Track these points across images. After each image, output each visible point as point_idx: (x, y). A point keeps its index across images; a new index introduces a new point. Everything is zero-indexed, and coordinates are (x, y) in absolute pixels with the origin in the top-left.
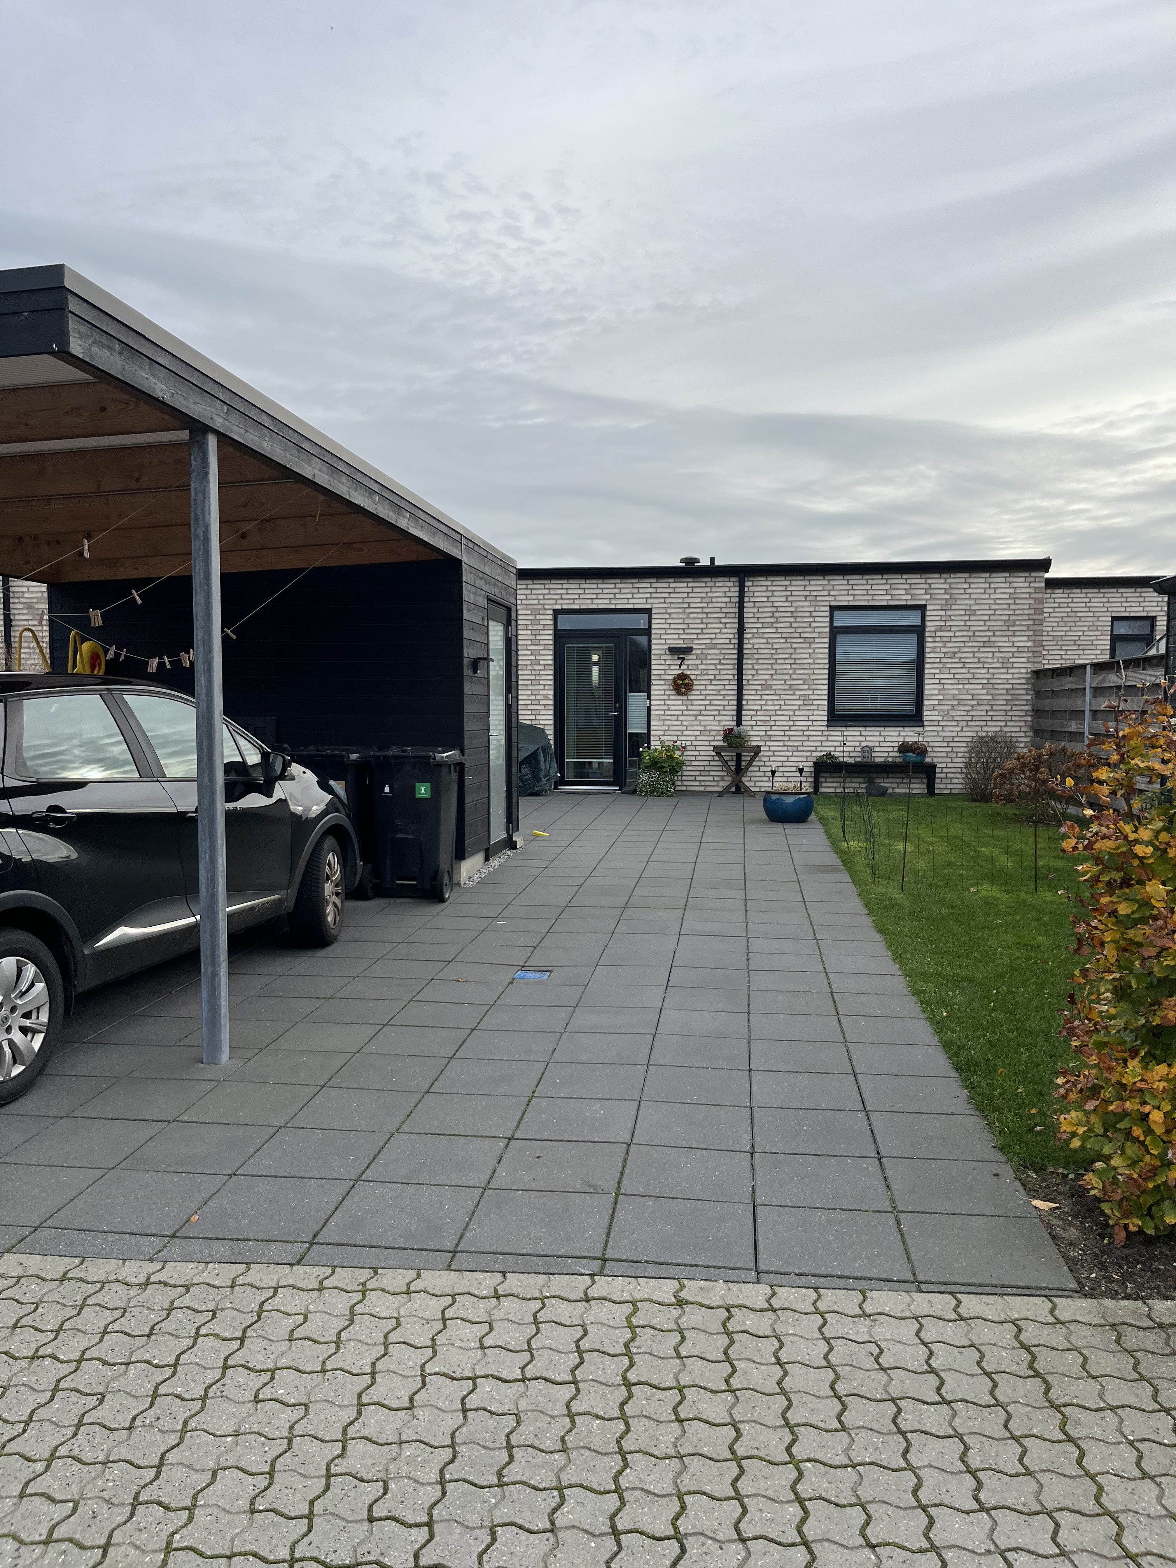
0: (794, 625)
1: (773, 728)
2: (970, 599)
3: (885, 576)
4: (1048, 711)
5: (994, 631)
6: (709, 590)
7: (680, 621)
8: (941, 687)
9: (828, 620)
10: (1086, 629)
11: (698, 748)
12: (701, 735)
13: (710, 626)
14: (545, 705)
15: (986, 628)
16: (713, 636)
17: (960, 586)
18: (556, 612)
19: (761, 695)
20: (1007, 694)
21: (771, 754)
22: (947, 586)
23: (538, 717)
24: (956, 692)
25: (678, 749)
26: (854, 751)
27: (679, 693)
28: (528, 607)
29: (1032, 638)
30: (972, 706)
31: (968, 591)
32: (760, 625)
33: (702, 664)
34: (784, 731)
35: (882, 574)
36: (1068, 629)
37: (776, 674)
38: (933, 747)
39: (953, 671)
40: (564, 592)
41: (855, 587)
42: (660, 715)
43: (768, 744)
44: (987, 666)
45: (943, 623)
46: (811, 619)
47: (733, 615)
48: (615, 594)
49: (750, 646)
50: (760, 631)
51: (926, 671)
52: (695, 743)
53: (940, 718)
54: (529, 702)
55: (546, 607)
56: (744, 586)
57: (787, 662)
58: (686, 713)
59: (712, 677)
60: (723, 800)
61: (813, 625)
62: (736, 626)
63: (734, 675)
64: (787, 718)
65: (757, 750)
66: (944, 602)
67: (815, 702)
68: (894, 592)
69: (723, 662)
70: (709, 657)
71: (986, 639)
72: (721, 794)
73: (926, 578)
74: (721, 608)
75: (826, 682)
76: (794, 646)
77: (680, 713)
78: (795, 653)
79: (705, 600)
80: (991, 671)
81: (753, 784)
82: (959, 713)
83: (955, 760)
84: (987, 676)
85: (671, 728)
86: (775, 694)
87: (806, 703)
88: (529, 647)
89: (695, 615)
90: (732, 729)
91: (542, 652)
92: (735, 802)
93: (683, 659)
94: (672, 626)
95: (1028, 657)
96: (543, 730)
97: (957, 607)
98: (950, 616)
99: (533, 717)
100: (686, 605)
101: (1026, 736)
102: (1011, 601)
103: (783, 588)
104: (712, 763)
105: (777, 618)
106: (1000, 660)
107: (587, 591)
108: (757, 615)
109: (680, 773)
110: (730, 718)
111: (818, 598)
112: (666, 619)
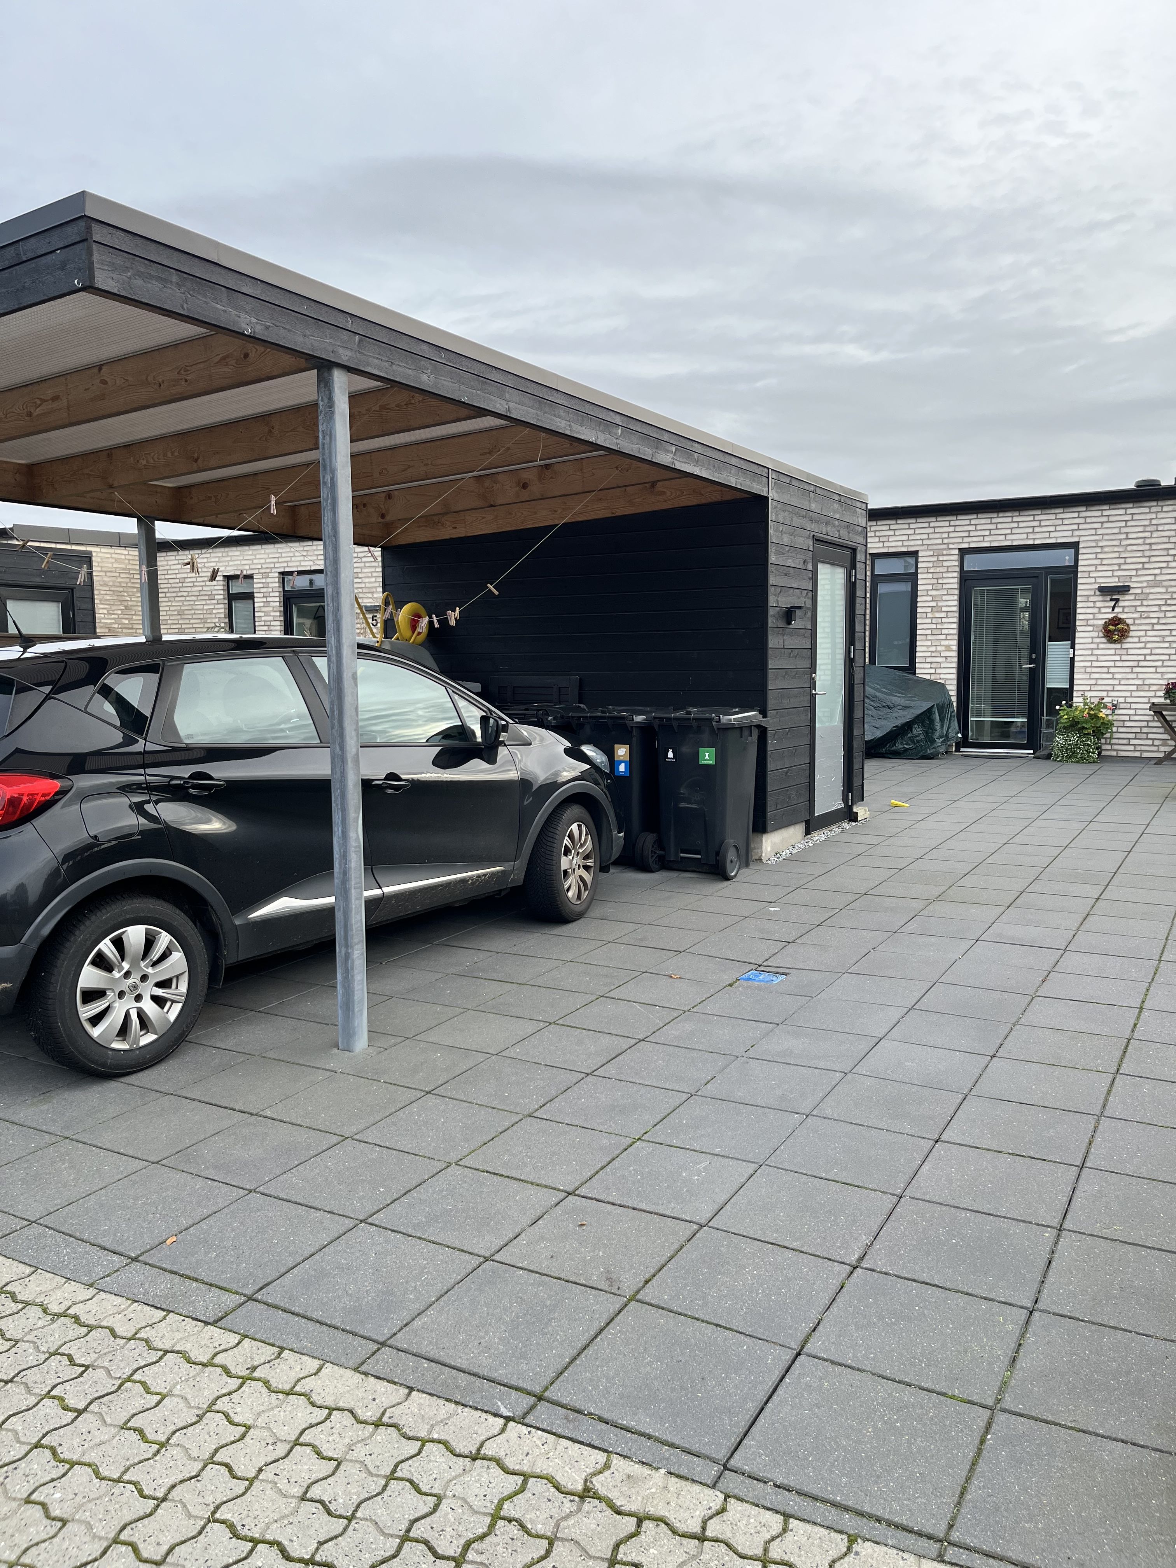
6: (1154, 516)
7: (1116, 555)
11: (1134, 706)
12: (1137, 691)
13: (1153, 559)
14: (946, 657)
16: (1157, 571)
18: (963, 552)
23: (938, 671)
25: (1106, 707)
27: (1111, 641)
28: (931, 547)
33: (1142, 605)
40: (973, 528)
42: (1085, 667)
48: (1034, 527)
52: (1129, 700)
54: (929, 654)
55: (951, 546)
58: (1118, 664)
59: (1155, 621)
60: (1159, 769)
69: (1169, 602)
70: (1151, 597)
72: (1159, 761)
74: (1169, 537)
77: (1111, 664)
79: (1148, 529)
85: (1100, 682)
88: (930, 593)
89: (1135, 548)
91: (944, 598)
92: (1172, 771)
93: (1117, 600)
94: (1105, 562)
96: (943, 685)
99: (933, 671)
100: (1123, 536)
104: (1151, 724)
107: (999, 526)
109: (1108, 735)
112: (1096, 553)
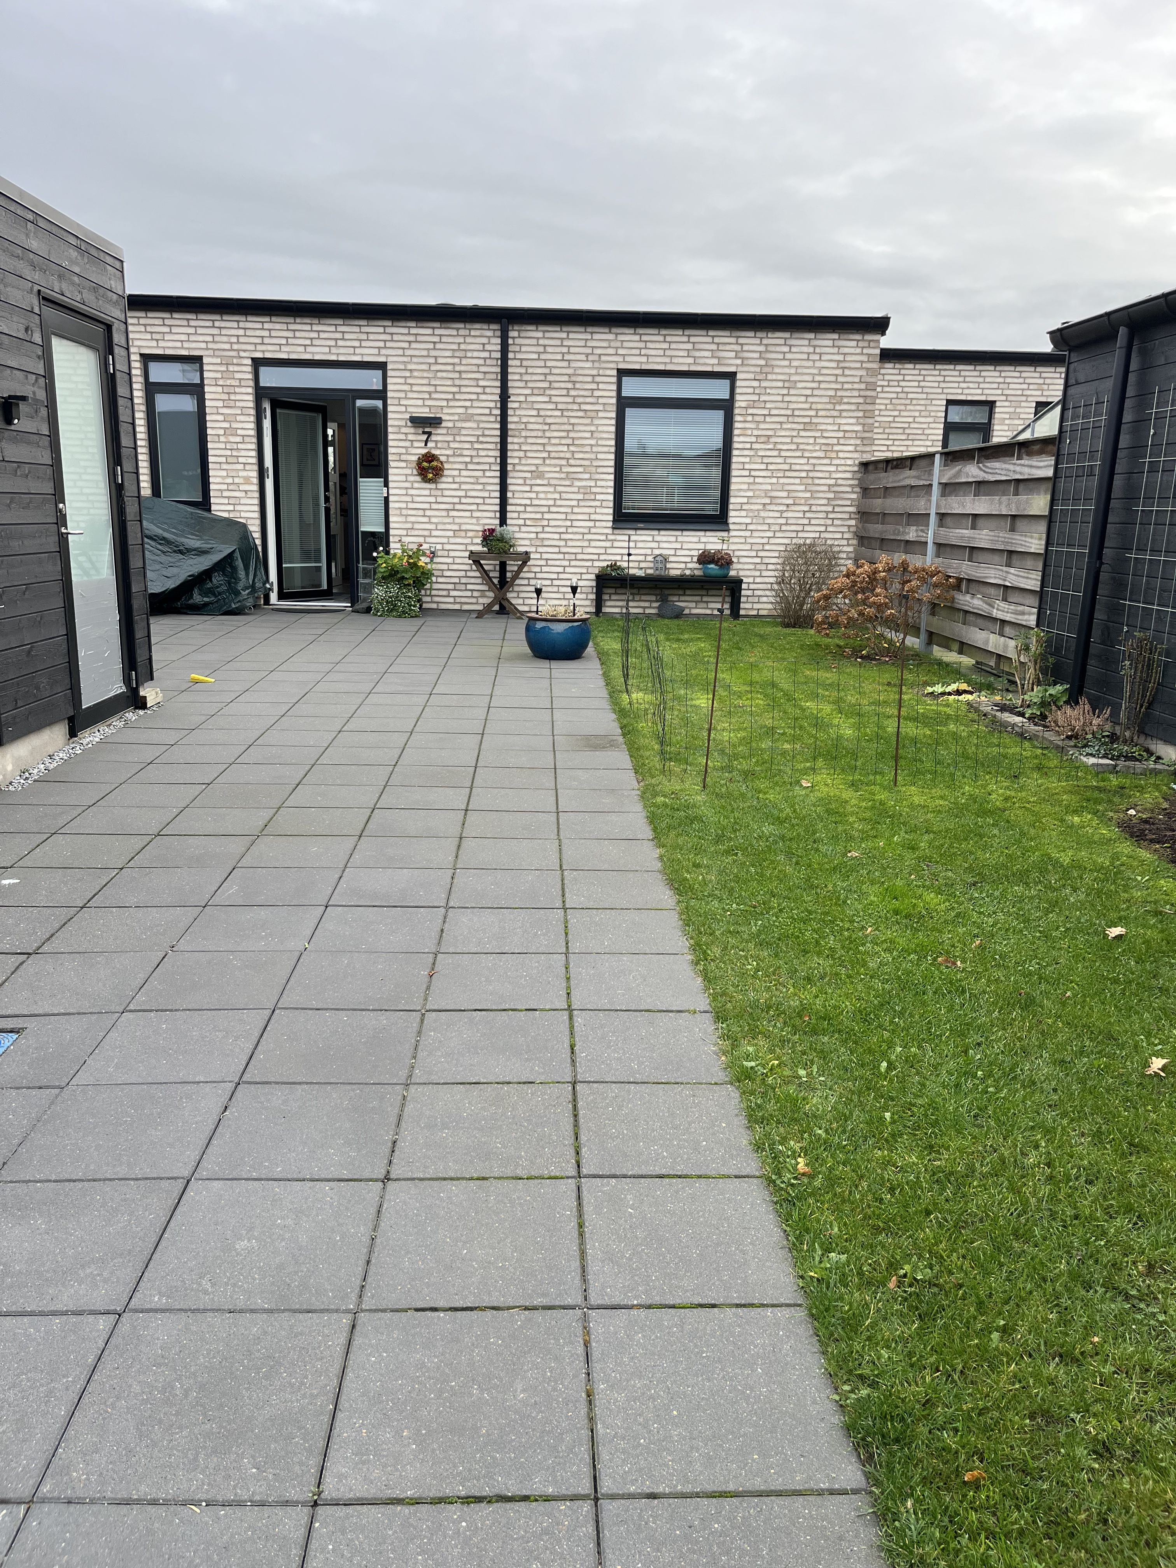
0: (572, 393)
1: (547, 529)
2: (790, 366)
3: (687, 332)
4: (878, 514)
5: (817, 410)
6: (462, 340)
7: (425, 381)
8: (751, 480)
9: (614, 387)
10: (917, 414)
11: (452, 554)
12: (454, 537)
13: (463, 389)
14: (246, 492)
15: (807, 406)
16: (468, 404)
17: (778, 349)
18: (257, 363)
19: (531, 485)
20: (829, 491)
21: (543, 563)
22: (762, 348)
23: (238, 508)
24: (769, 487)
25: (424, 554)
26: (645, 561)
27: (426, 480)
28: (217, 353)
29: (861, 421)
30: (788, 505)
31: (788, 356)
32: (528, 391)
33: (454, 441)
34: (560, 533)
35: (684, 329)
36: (896, 413)
37: (549, 458)
38: (738, 557)
39: (766, 460)
40: (266, 333)
41: (649, 345)
42: (401, 509)
43: (540, 549)
44: (807, 454)
45: (756, 398)
46: (594, 386)
47: (494, 376)
48: (336, 340)
49: (516, 419)
50: (529, 399)
51: (734, 459)
52: (447, 547)
53: (748, 521)
54: (225, 487)
55: (242, 354)
56: (508, 337)
57: (563, 441)
58: (434, 506)
59: (468, 459)
60: (480, 623)
61: (596, 393)
62: (498, 391)
63: (496, 457)
64: (563, 516)
65: (525, 558)
66: (758, 369)
67: (598, 497)
68: (697, 354)
69: (481, 439)
70: (463, 432)
71: (807, 420)
72: (480, 614)
73: (738, 337)
74: (478, 366)
75: (612, 470)
76: (572, 421)
77: (427, 506)
78: (573, 431)
79: (457, 354)
80: (812, 461)
81: (521, 601)
82: (771, 514)
83: (764, 573)
84: (806, 468)
85: (416, 526)
86: (549, 485)
87: (587, 497)
88: (221, 411)
89: (444, 375)
90: (493, 530)
91: (239, 418)
92: (495, 626)
93: (430, 434)
94: (415, 388)
95: (856, 445)
96: (244, 526)
97: (774, 377)
98: (765, 388)
99: (231, 508)
100: (432, 360)
101: (848, 545)
102: (839, 372)
103: (558, 342)
104: (469, 574)
105: (550, 382)
106: (823, 448)
107: (297, 334)
108: (526, 378)
109: (428, 586)
110: (492, 515)
111: (603, 358)
112: (405, 377)
